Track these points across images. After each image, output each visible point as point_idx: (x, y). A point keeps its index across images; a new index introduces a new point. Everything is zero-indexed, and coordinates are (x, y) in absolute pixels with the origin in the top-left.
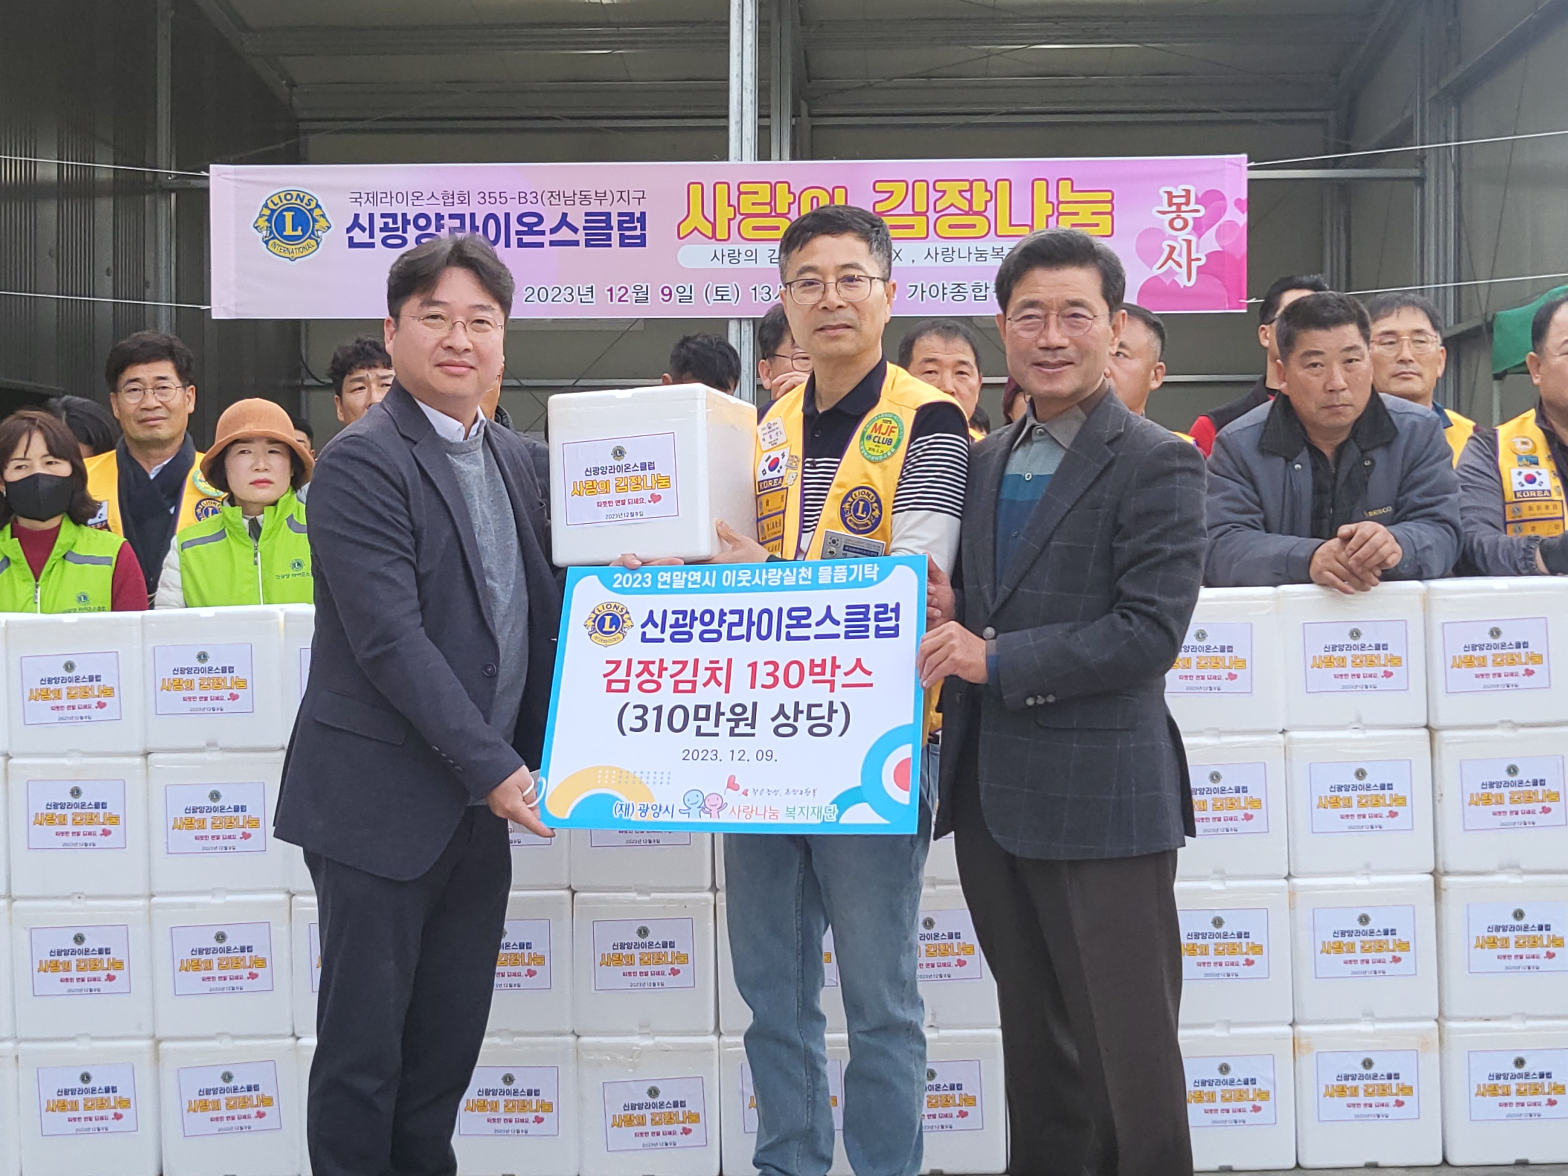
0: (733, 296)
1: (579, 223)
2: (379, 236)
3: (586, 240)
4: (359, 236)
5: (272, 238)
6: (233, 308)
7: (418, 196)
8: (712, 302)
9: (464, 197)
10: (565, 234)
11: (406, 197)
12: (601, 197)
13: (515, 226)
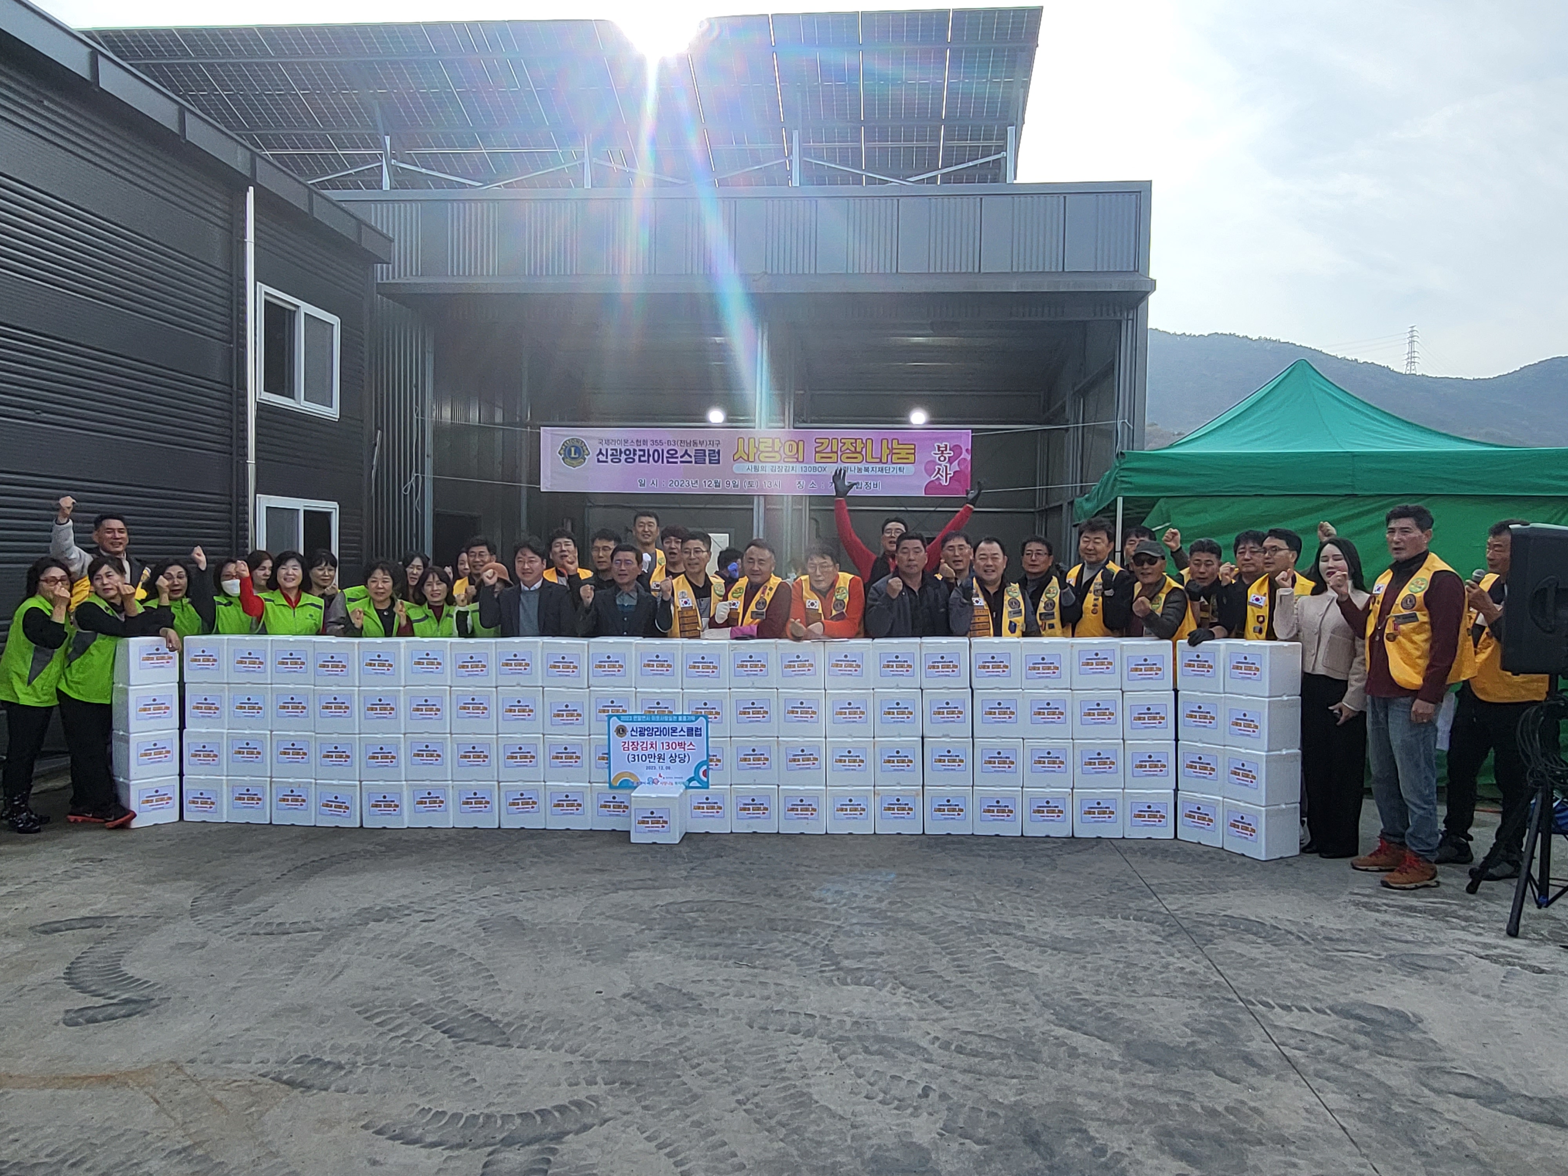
1: (693, 454)
2: (610, 458)
3: (695, 461)
4: (601, 458)
5: (566, 458)
6: (549, 487)
7: (626, 441)
9: (645, 442)
10: (686, 458)
11: (619, 441)
12: (701, 443)
13: (665, 454)
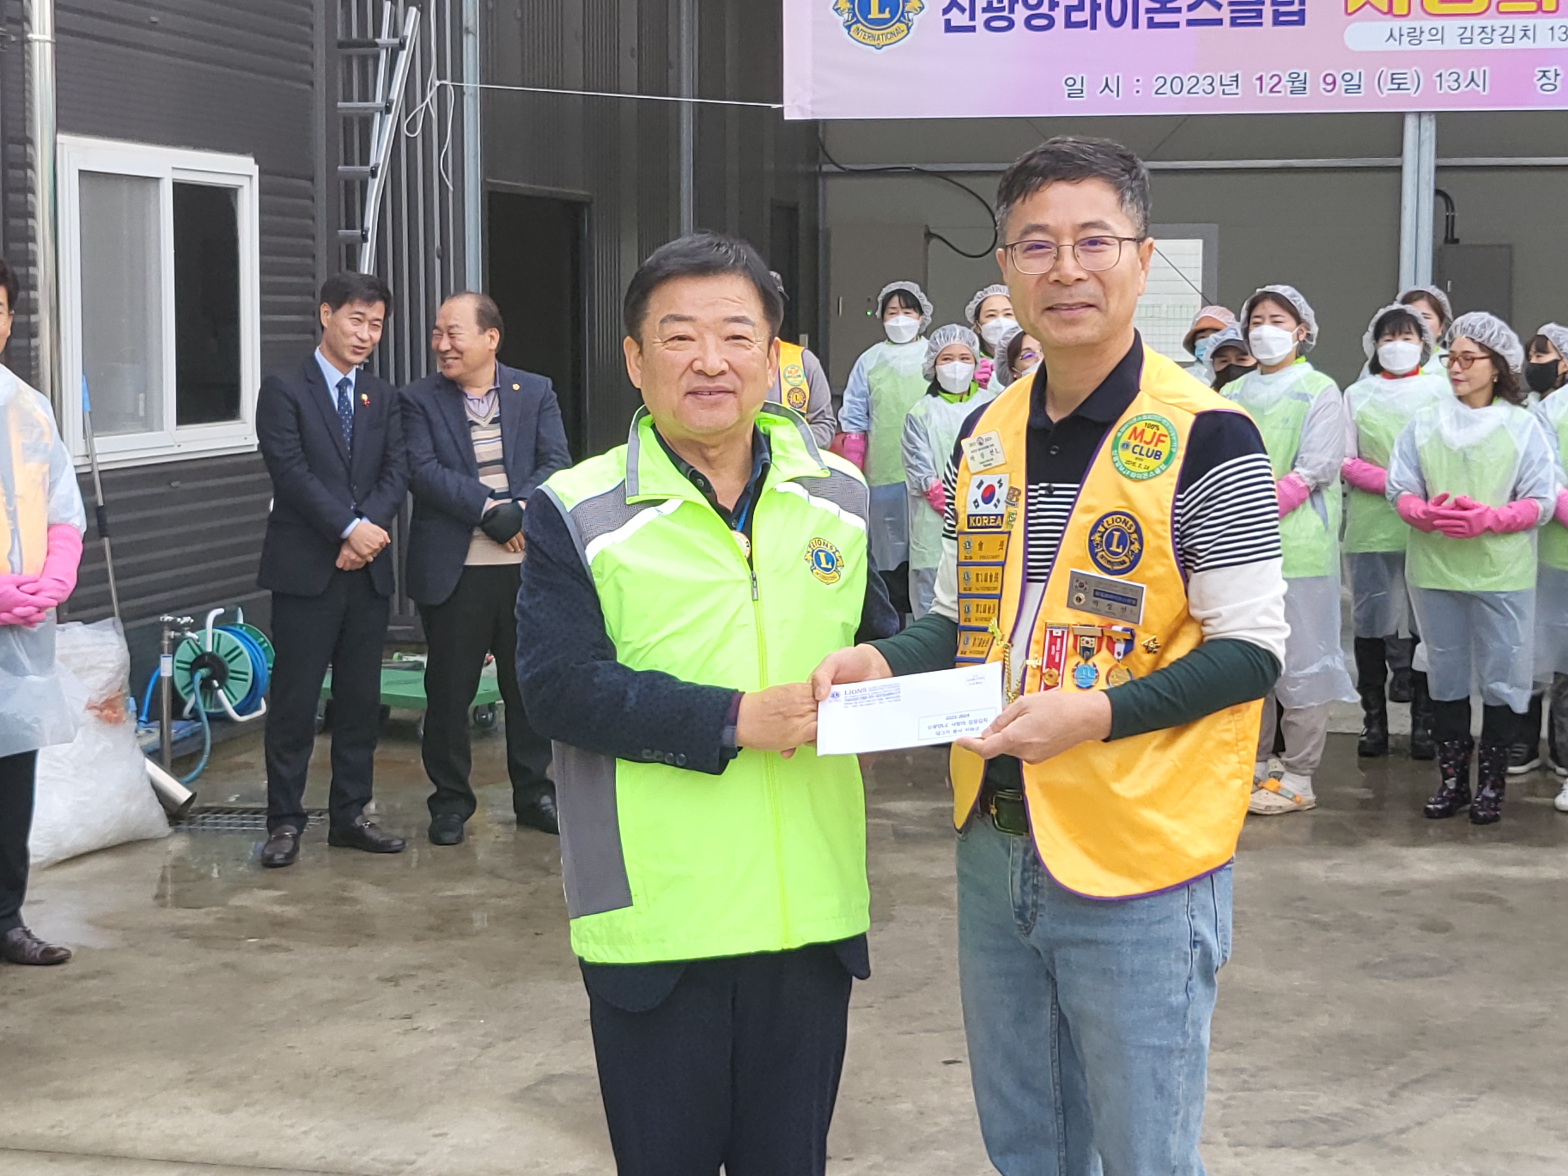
0: (1413, 84)
3: (1232, 18)
4: (958, 18)
5: (855, 23)
6: (809, 107)
8: (1386, 92)
10: (1206, 11)
